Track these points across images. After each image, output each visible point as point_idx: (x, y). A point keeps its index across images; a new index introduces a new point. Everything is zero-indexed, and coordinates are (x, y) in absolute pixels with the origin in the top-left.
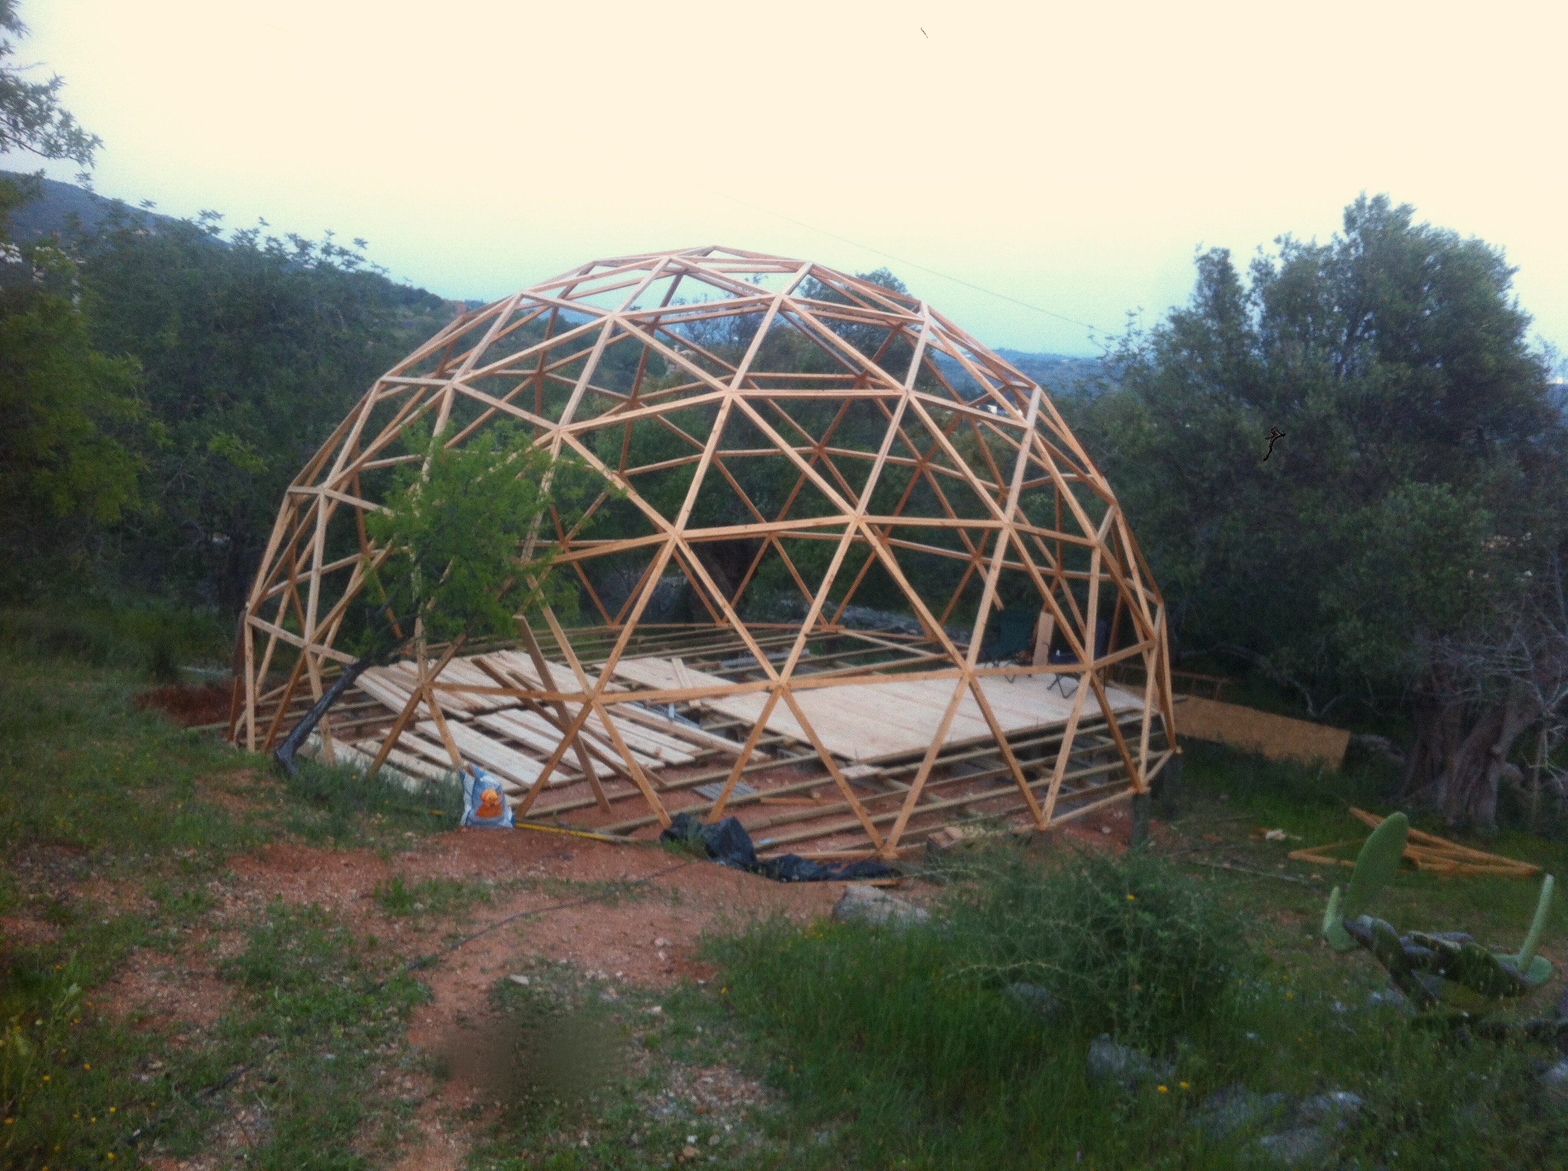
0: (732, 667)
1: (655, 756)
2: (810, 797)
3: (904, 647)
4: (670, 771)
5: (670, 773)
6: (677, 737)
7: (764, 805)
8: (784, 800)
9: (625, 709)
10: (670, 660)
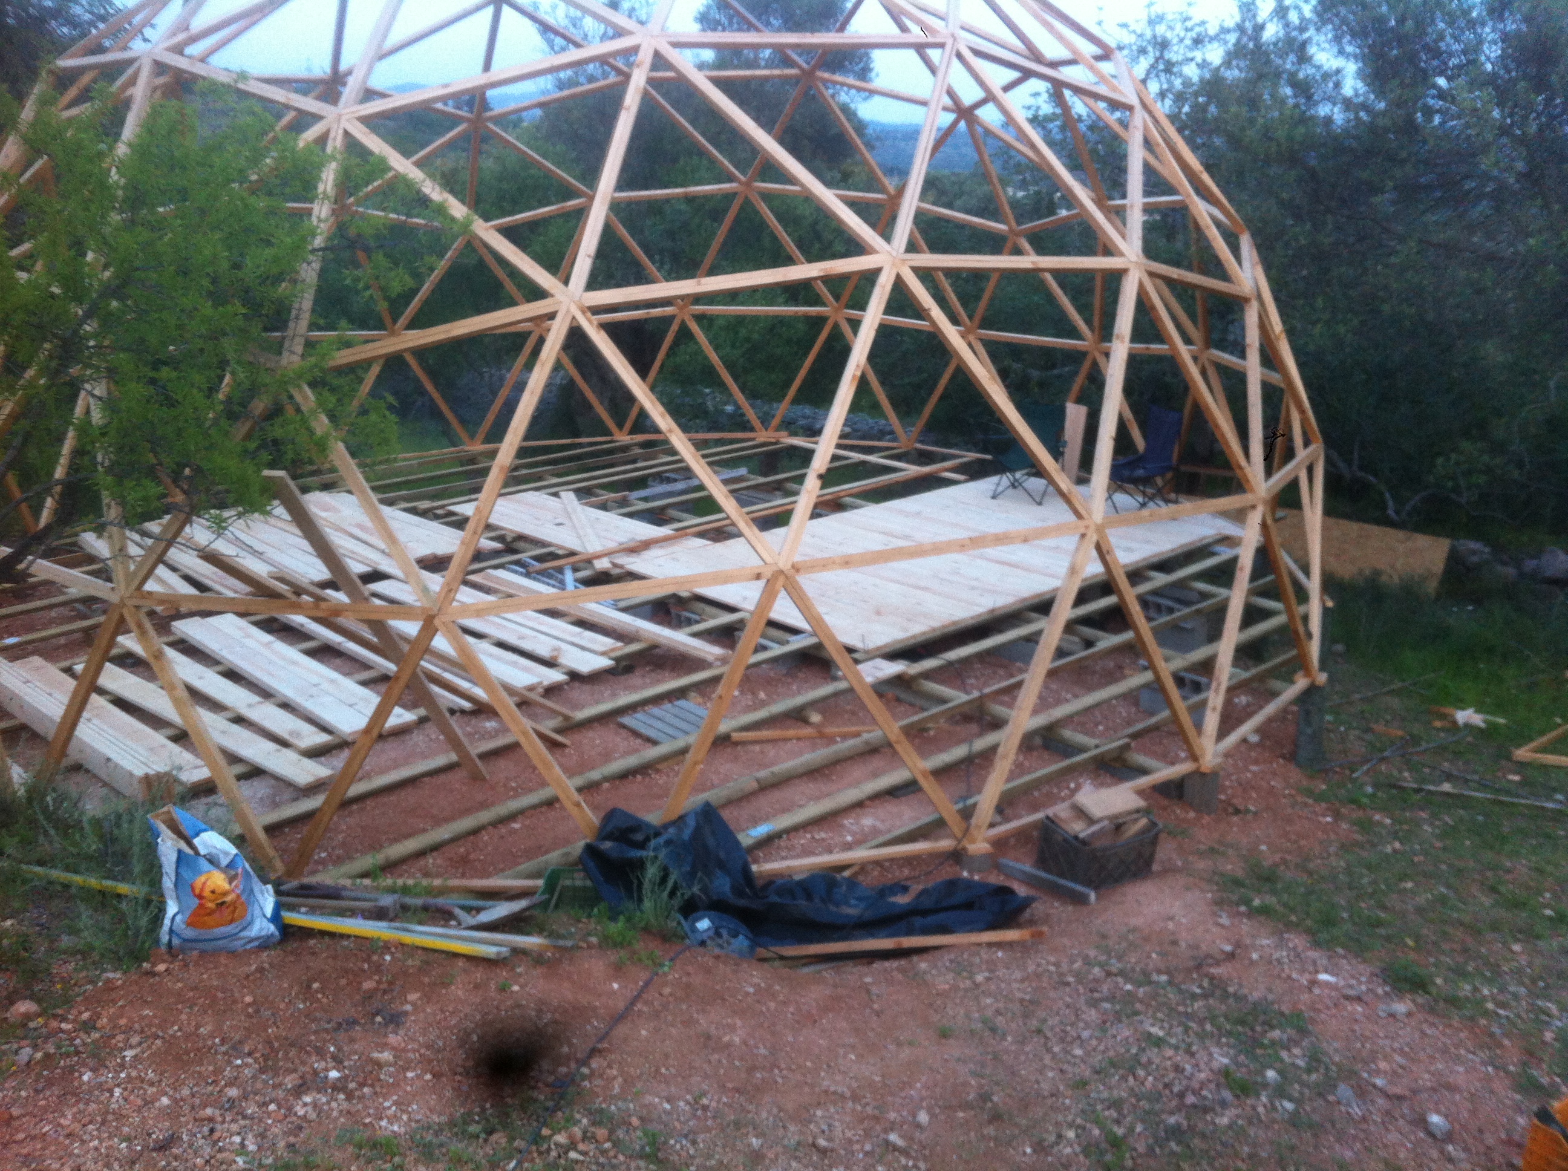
0: (645, 499)
1: (550, 663)
2: (806, 721)
3: (873, 458)
4: (577, 684)
5: (579, 693)
6: (583, 623)
7: (736, 744)
8: (765, 734)
9: (498, 580)
10: (556, 495)
